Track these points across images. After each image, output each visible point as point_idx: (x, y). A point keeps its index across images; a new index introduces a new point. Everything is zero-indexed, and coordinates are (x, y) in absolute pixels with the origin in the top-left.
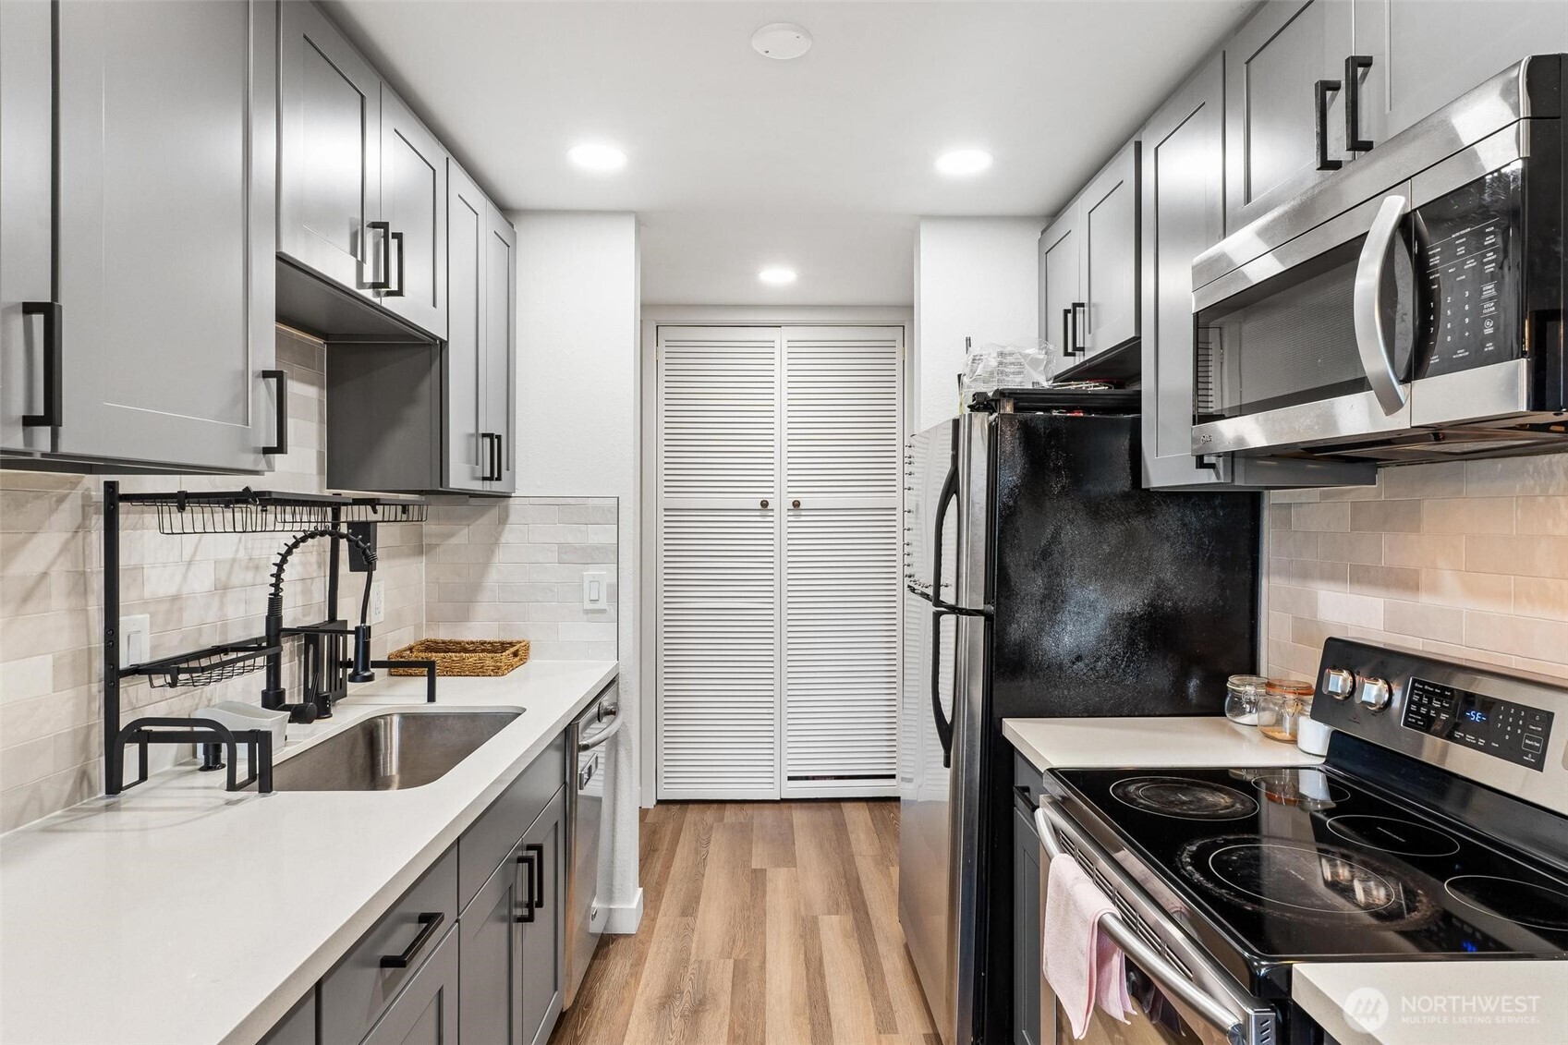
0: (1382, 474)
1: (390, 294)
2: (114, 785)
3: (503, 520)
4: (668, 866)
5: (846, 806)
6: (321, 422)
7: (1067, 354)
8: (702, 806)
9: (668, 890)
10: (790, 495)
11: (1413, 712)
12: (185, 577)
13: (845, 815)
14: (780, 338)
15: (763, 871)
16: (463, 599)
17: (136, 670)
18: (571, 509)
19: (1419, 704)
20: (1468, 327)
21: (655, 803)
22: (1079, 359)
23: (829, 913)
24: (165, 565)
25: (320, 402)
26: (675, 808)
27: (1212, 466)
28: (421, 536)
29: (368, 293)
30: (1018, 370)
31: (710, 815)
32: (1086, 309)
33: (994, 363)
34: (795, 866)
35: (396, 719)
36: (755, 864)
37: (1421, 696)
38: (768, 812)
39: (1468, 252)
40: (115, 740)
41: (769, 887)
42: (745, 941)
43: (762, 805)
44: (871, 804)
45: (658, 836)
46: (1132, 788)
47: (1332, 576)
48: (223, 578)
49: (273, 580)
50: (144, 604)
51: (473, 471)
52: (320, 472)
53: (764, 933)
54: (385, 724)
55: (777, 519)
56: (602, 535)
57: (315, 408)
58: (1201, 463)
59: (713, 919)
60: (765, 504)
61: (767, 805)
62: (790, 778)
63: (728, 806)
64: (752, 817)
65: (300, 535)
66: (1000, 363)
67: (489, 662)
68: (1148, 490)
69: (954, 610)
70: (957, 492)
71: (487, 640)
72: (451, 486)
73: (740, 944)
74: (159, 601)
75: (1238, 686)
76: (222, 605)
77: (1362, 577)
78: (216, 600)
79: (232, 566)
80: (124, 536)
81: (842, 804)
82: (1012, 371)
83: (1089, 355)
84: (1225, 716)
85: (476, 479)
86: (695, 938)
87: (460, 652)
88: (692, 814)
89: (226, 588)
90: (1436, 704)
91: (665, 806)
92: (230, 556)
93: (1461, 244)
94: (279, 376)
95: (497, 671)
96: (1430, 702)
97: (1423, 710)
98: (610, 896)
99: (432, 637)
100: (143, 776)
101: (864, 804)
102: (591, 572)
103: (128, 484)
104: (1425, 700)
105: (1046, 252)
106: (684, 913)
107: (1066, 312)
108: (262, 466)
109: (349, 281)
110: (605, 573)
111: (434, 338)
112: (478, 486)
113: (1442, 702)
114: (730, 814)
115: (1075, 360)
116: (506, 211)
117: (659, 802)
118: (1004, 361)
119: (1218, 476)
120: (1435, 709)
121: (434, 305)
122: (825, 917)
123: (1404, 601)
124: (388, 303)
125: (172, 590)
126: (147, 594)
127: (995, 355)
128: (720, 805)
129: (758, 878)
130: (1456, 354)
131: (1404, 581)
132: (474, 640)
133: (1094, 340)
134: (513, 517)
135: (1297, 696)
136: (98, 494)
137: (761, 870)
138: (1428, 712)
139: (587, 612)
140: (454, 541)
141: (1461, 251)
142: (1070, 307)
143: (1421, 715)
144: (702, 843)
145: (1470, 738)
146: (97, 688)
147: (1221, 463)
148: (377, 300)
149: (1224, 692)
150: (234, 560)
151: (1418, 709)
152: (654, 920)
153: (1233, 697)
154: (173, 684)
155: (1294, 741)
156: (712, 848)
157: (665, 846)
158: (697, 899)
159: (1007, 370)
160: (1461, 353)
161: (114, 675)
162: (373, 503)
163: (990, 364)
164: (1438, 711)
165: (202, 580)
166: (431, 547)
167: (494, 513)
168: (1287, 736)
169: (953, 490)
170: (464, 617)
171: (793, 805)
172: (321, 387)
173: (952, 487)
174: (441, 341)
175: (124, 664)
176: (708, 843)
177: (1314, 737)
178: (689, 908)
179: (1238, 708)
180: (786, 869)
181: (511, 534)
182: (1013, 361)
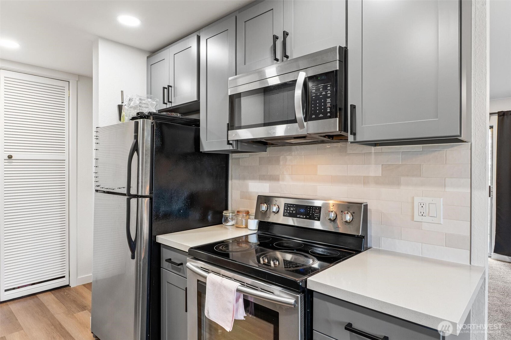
0: (269, 149)
5: (39, 296)
7: (164, 103)
10: (6, 152)
11: (286, 212)
13: (41, 299)
19: (287, 210)
20: (323, 109)
22: (169, 106)
27: (231, 144)
30: (147, 106)
32: (173, 89)
33: (138, 102)
34: (23, 329)
37: (287, 208)
39: (323, 90)
44: (53, 292)
46: (221, 248)
47: (253, 178)
58: (229, 143)
62: (6, 290)
66: (140, 103)
68: (202, 152)
69: (137, 196)
70: (137, 150)
75: (226, 214)
77: (263, 178)
81: (37, 295)
82: (144, 106)
83: (173, 105)
84: (222, 224)
90: (292, 209)
93: (321, 88)
96: (290, 209)
97: (288, 211)
101: (50, 292)
104: (289, 209)
105: (150, 66)
107: (164, 88)
113: (293, 208)
115: (167, 106)
118: (142, 102)
119: (233, 147)
120: (291, 210)
123: (275, 184)
127: (138, 99)
130: (320, 115)
131: (274, 178)
133: (175, 100)
135: (246, 214)
138: (290, 211)
141: (321, 89)
142: (167, 87)
143: (288, 213)
145: (301, 216)
147: (234, 144)
149: (222, 216)
151: (287, 211)
153: (225, 218)
155: (246, 227)
159: (143, 106)
160: (321, 115)
163: (136, 102)
164: (292, 211)
168: (244, 226)
169: (135, 150)
171: (8, 303)
173: (135, 148)
177: (253, 224)
179: (226, 220)
180: (17, 333)
182: (145, 102)
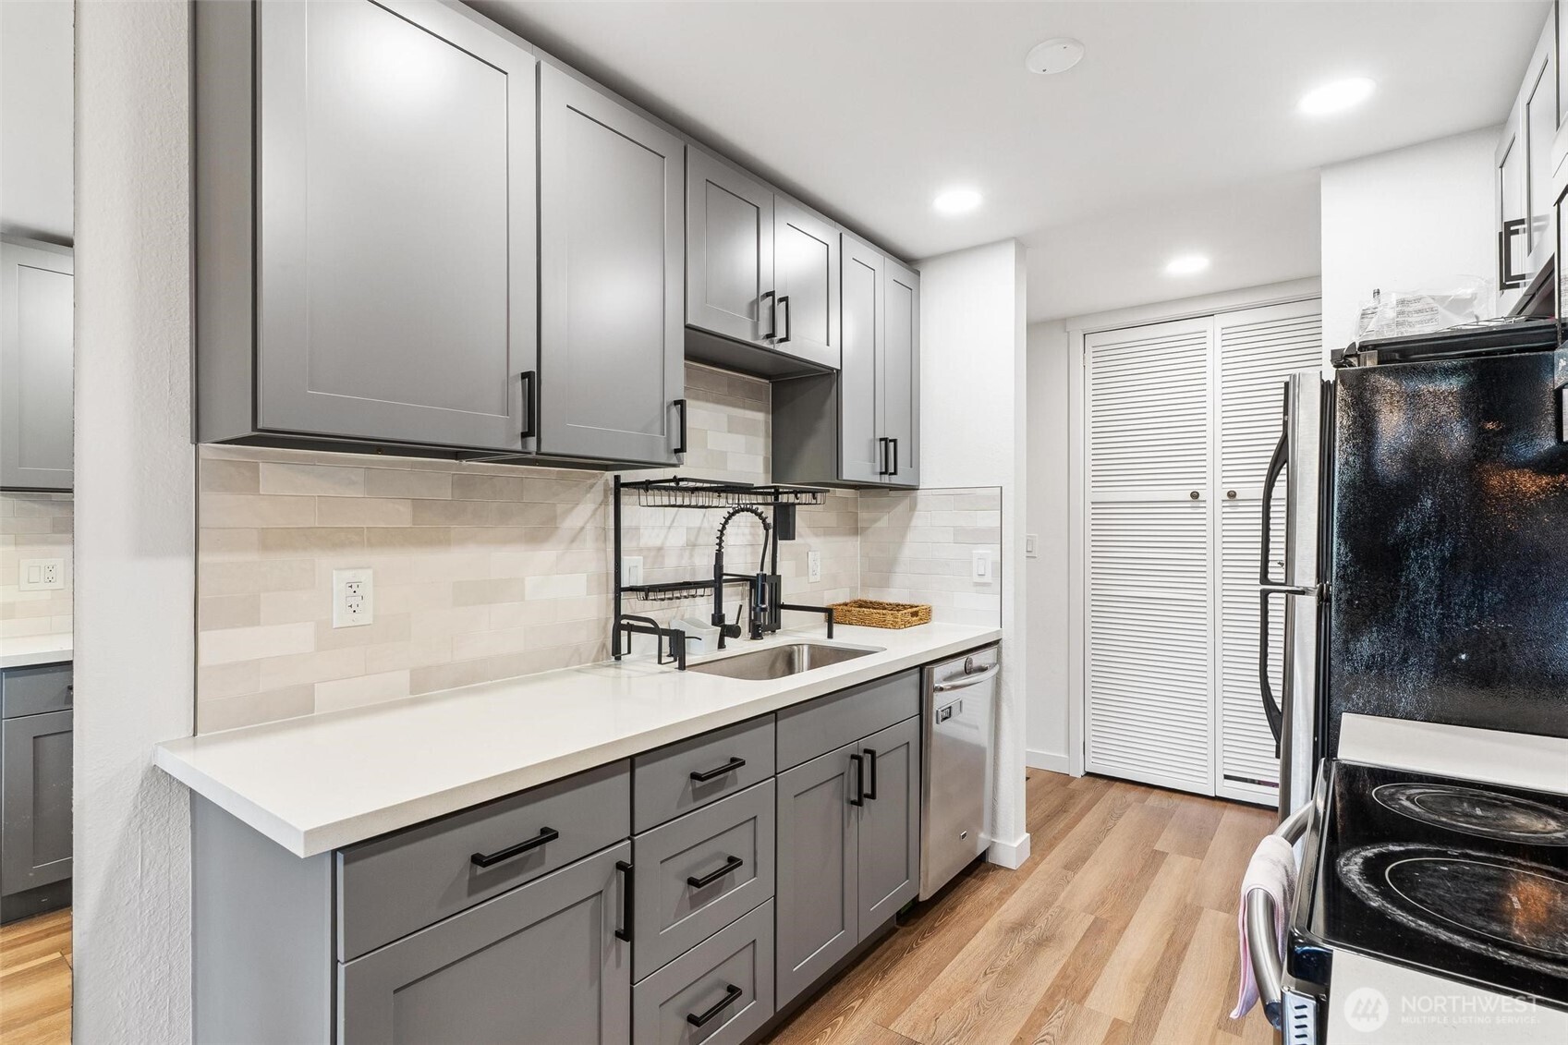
1: (781, 340)
2: (616, 652)
3: (913, 508)
4: (1070, 827)
6: (767, 436)
7: (1504, 286)
8: (1128, 786)
9: (1062, 845)
10: (1224, 486)
12: (666, 537)
14: (1213, 327)
15: (1164, 855)
16: (883, 569)
17: (632, 589)
18: (962, 497)
21: (1083, 773)
22: (1523, 290)
23: (1219, 909)
24: (653, 528)
25: (766, 422)
26: (1100, 782)
28: (856, 521)
29: (766, 344)
31: (1133, 795)
32: (1527, 226)
34: (1203, 859)
35: (806, 648)
36: (1158, 847)
38: (1196, 807)
40: (618, 629)
41: (1164, 868)
42: (1114, 905)
43: (1192, 798)
45: (1072, 801)
48: (693, 539)
49: (718, 541)
50: (640, 551)
51: (874, 467)
52: (766, 471)
53: (1137, 905)
54: (799, 650)
55: (1209, 511)
56: (989, 520)
57: (762, 428)
59: (1091, 880)
60: (1195, 496)
61: (1200, 799)
62: (1227, 777)
63: (1156, 791)
64: (1177, 806)
65: (731, 511)
67: (889, 618)
70: (1286, 461)
71: (901, 603)
72: (844, 478)
73: (1108, 906)
74: (649, 549)
76: (691, 556)
78: (687, 554)
79: (699, 532)
80: (624, 510)
85: (875, 473)
86: (1069, 887)
87: (869, 608)
88: (1116, 791)
89: (694, 545)
91: (1092, 779)
92: (698, 525)
94: (680, 404)
95: (895, 626)
98: (993, 832)
99: (864, 598)
100: (629, 652)
102: (980, 550)
103: (628, 476)
105: (1501, 167)
106: (1067, 867)
107: (1501, 236)
108: (674, 461)
109: (748, 338)
110: (990, 552)
111: (832, 369)
112: (876, 479)
114: (1155, 799)
116: (909, 262)
117: (1088, 774)
121: (828, 345)
122: (1213, 912)
124: (781, 348)
125: (658, 543)
126: (643, 543)
128: (1148, 789)
129: (1154, 860)
132: (892, 602)
134: (920, 506)
136: (612, 484)
137: (1163, 853)
139: (977, 584)
140: (878, 525)
144: (1114, 815)
146: (612, 596)
148: (771, 347)
150: (700, 528)
152: (1037, 864)
154: (646, 598)
156: (1121, 821)
157: (1074, 811)
158: (1085, 860)
161: (619, 590)
162: (796, 492)
163: (1387, 316)
165: (677, 539)
166: (864, 529)
167: (907, 501)
169: (1282, 459)
170: (885, 583)
171: (1229, 805)
172: (767, 412)
173: (1282, 456)
174: (837, 370)
175: (624, 584)
176: (1120, 816)
178: (1073, 865)
180: (1191, 859)
181: (919, 520)
